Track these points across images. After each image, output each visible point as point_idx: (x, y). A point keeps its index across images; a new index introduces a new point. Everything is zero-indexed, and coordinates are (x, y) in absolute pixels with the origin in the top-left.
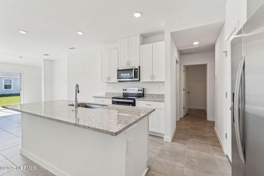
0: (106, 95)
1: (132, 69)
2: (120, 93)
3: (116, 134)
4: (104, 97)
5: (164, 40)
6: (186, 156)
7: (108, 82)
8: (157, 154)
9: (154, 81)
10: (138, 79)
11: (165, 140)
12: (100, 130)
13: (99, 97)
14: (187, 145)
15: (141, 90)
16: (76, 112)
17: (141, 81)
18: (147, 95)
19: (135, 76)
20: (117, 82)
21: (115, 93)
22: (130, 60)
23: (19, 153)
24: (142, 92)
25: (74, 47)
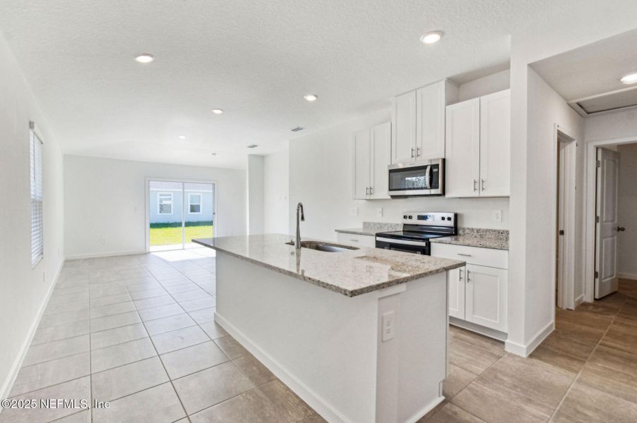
0: (364, 228)
1: (425, 167)
2: (398, 225)
3: (354, 293)
4: (361, 231)
5: (508, 87)
6: (564, 398)
7: (368, 197)
8: (476, 374)
9: (483, 194)
10: (439, 191)
11: (508, 349)
12: (327, 284)
13: (346, 232)
14: (577, 372)
15: (449, 219)
16: (298, 255)
17: (447, 196)
18: (467, 231)
19: (433, 184)
20: (390, 197)
21: (386, 224)
22: (419, 146)
23: (213, 319)
24: (451, 223)
25: (301, 126)
